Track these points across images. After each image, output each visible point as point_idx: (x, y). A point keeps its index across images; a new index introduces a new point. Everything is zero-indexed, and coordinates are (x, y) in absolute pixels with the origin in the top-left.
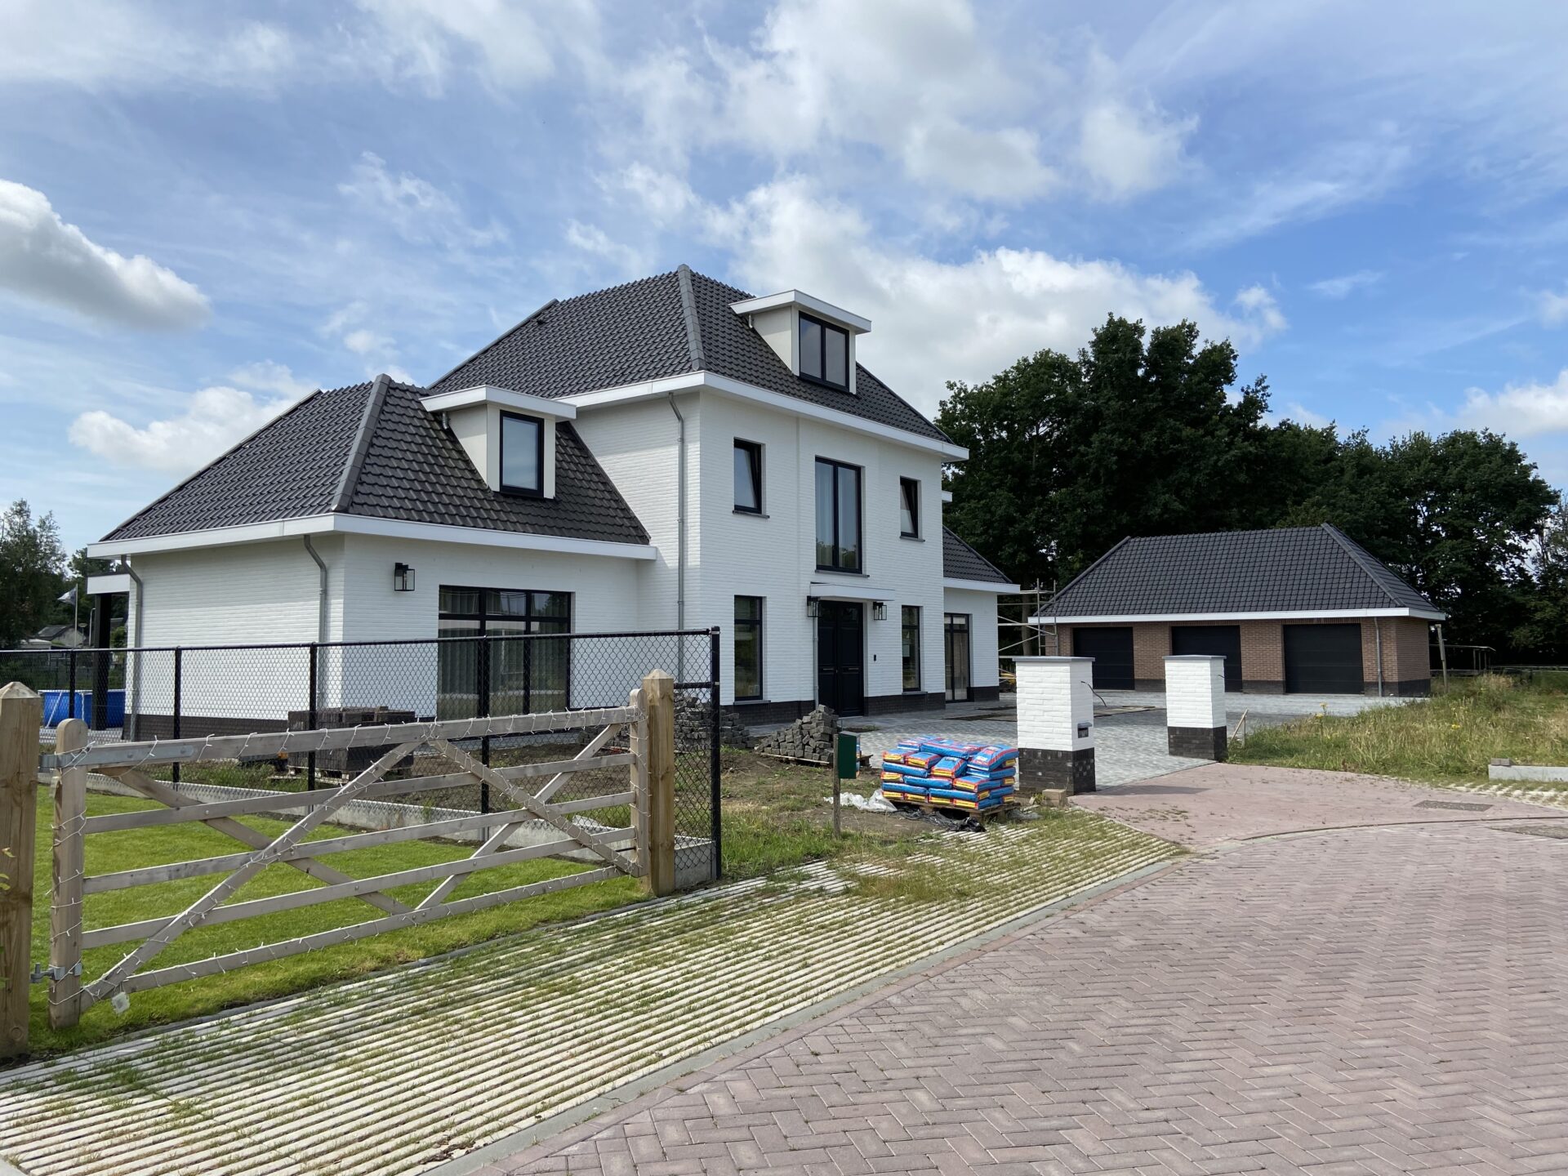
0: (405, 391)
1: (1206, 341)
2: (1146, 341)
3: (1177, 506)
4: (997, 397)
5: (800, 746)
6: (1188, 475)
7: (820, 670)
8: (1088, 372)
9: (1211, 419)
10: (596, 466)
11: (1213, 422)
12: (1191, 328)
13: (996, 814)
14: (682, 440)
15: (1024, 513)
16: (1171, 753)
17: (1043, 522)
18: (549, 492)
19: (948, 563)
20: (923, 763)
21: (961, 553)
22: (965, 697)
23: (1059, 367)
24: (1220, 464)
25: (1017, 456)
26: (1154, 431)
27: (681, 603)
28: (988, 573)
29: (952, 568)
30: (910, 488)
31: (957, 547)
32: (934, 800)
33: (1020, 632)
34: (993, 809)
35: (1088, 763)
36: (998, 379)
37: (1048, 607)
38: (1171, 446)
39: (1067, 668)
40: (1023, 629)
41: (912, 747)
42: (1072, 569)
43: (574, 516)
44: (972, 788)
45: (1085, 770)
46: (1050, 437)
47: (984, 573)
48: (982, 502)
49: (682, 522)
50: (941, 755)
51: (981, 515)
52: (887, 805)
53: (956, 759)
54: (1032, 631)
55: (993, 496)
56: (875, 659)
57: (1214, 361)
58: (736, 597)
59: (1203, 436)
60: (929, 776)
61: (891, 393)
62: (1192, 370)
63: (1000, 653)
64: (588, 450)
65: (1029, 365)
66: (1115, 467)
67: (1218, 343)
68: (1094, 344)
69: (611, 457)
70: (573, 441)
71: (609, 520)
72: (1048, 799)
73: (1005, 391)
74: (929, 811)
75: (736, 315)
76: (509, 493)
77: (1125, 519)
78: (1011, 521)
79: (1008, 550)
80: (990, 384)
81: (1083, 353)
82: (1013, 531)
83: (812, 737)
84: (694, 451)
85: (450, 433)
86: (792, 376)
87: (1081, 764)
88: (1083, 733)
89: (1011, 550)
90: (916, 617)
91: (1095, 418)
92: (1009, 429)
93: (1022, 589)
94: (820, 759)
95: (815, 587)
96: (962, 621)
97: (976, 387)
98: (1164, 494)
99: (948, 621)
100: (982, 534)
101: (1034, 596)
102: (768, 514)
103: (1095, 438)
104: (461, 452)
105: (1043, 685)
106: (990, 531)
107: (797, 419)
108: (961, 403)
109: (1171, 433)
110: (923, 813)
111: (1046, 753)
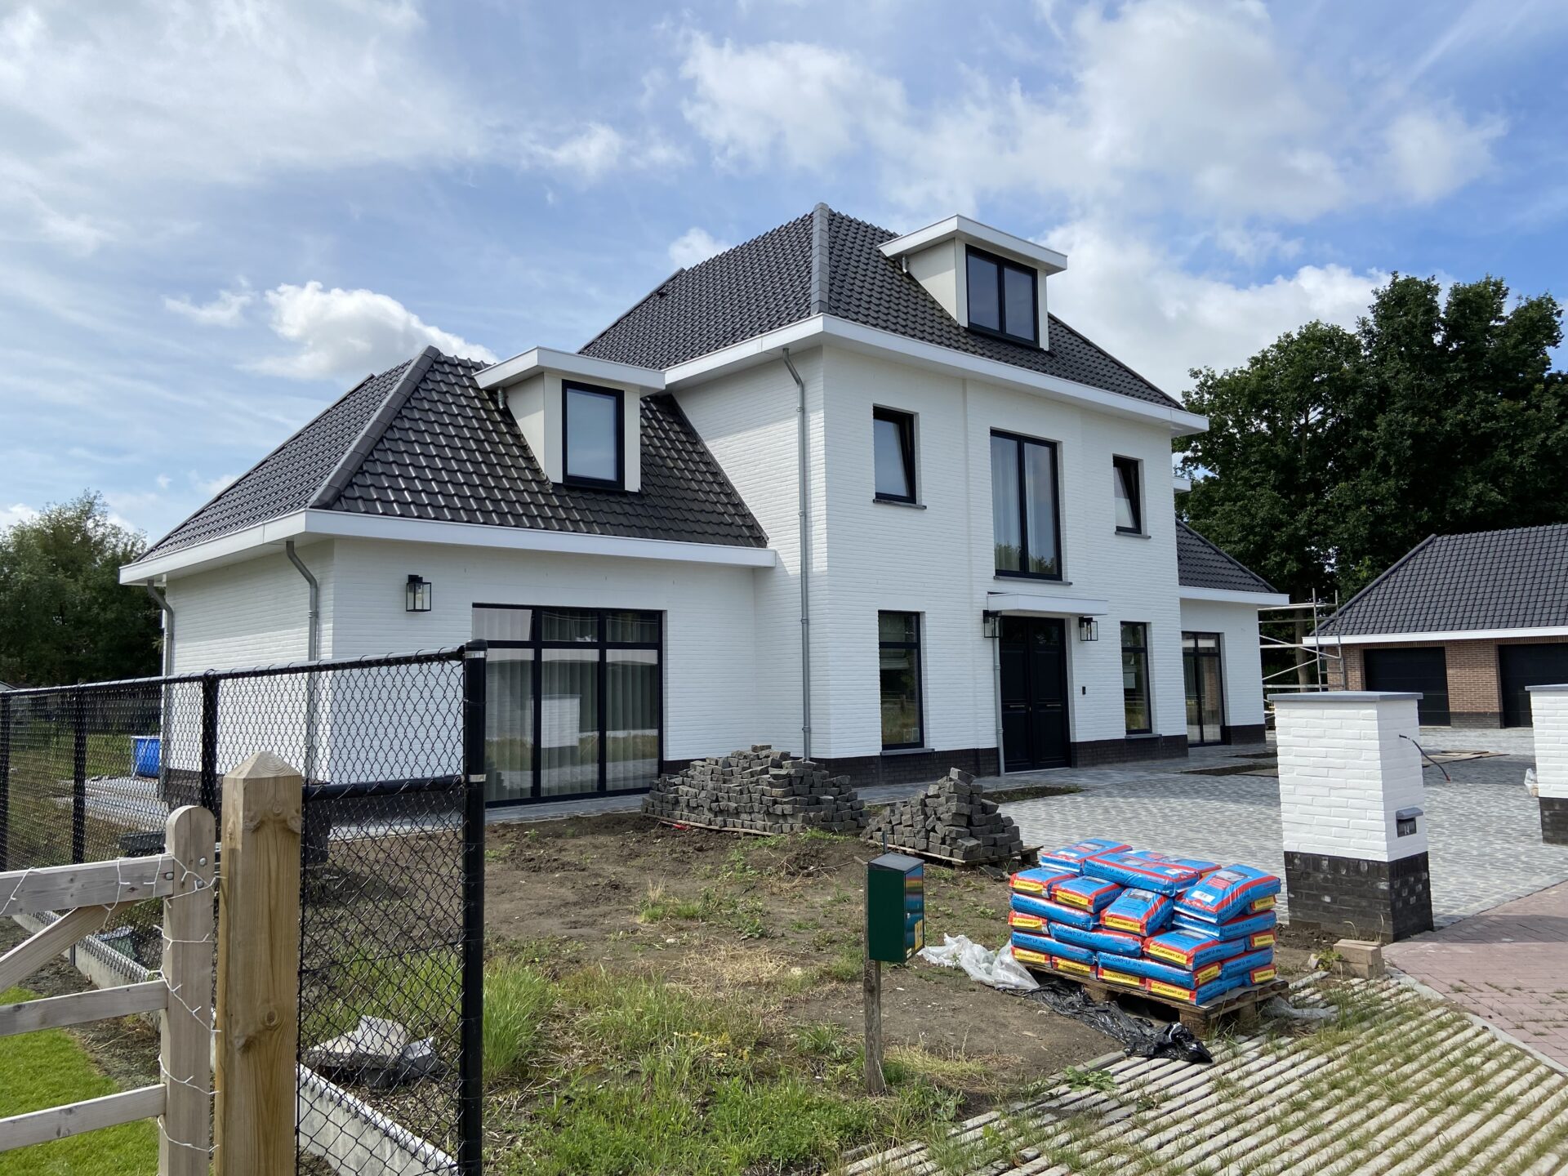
0: (456, 366)
1: (1520, 298)
2: (1442, 300)
3: (1495, 495)
4: (1254, 381)
5: (923, 833)
6: (1508, 458)
7: (1005, 708)
8: (1369, 343)
9: (1534, 390)
10: (705, 453)
11: (1536, 393)
12: (1498, 285)
13: (1236, 1014)
14: (803, 410)
15: (1292, 515)
16: (1547, 840)
17: (1317, 524)
18: (633, 483)
19: (1183, 567)
20: (1084, 902)
21: (1207, 557)
22: (1218, 737)
23: (1332, 342)
24: (1549, 443)
25: (1279, 449)
26: (1460, 407)
27: (805, 622)
28: (1243, 581)
29: (1190, 573)
30: (1128, 471)
31: (1200, 549)
32: (1108, 976)
33: (1294, 656)
34: (1229, 1003)
35: (1418, 880)
36: (1255, 361)
37: (1328, 624)
38: (1483, 424)
39: (1371, 712)
40: (1297, 652)
41: (1068, 864)
42: (1358, 579)
43: (664, 513)
44: (1183, 960)
45: (1412, 892)
46: (1323, 426)
47: (1238, 580)
48: (1239, 504)
49: (804, 515)
50: (1122, 885)
51: (1237, 518)
52: (1021, 975)
53: (1150, 895)
54: (1309, 654)
55: (1253, 496)
56: (1084, 693)
57: (1531, 319)
58: (880, 612)
59: (1525, 409)
60: (1096, 929)
61: (1099, 351)
62: (1505, 333)
63: (1265, 682)
64: (696, 434)
65: (1292, 341)
66: (1409, 453)
67: (1534, 299)
68: (1374, 309)
69: (721, 440)
70: (678, 424)
71: (714, 518)
72: (1345, 962)
73: (1264, 373)
74: (1099, 998)
75: (887, 259)
76: (573, 485)
77: (1425, 515)
78: (1278, 525)
79: (1273, 559)
80: (1245, 369)
81: (1364, 323)
82: (1281, 536)
83: (939, 819)
84: (817, 422)
85: (507, 414)
86: (958, 327)
87: (1405, 883)
88: (1407, 828)
89: (1278, 559)
90: (1142, 637)
91: (1382, 398)
92: (1271, 421)
93: (1292, 601)
94: (951, 855)
95: (993, 598)
96: (1210, 644)
97: (1226, 373)
98: (1476, 483)
99: (1191, 644)
100: (1240, 541)
101: (1311, 610)
102: (924, 504)
103: (1381, 421)
104: (518, 437)
105: (1325, 741)
106: (1251, 537)
107: (964, 380)
108: (1210, 393)
109: (1482, 409)
110: (1087, 1000)
111: (1336, 862)
